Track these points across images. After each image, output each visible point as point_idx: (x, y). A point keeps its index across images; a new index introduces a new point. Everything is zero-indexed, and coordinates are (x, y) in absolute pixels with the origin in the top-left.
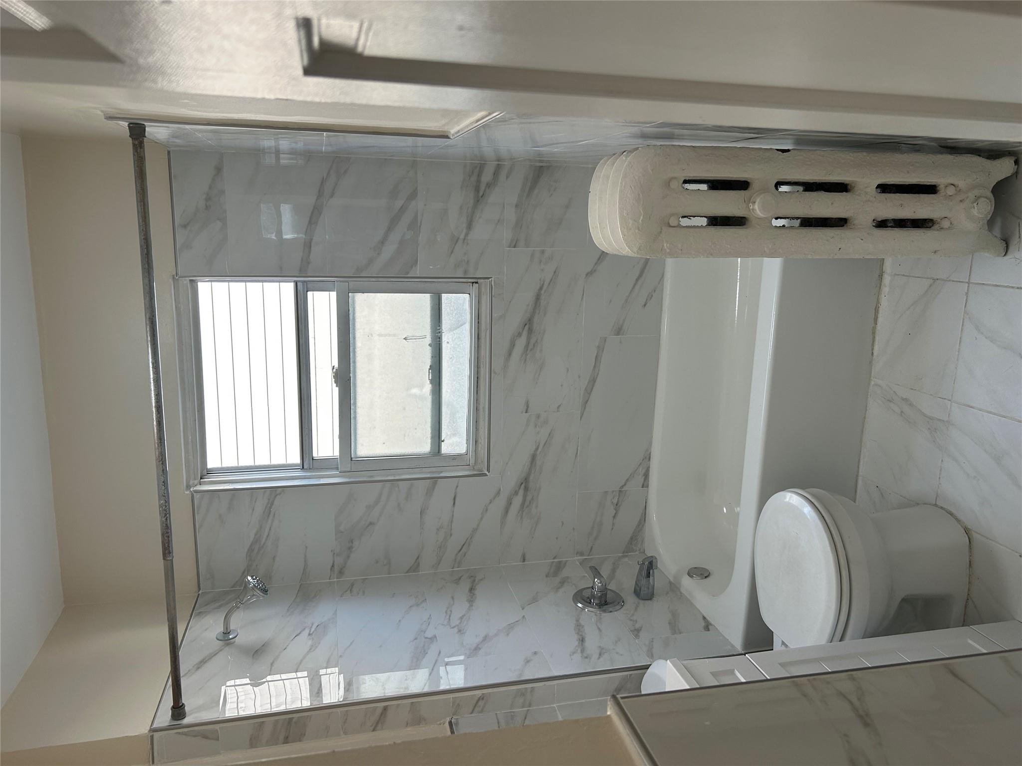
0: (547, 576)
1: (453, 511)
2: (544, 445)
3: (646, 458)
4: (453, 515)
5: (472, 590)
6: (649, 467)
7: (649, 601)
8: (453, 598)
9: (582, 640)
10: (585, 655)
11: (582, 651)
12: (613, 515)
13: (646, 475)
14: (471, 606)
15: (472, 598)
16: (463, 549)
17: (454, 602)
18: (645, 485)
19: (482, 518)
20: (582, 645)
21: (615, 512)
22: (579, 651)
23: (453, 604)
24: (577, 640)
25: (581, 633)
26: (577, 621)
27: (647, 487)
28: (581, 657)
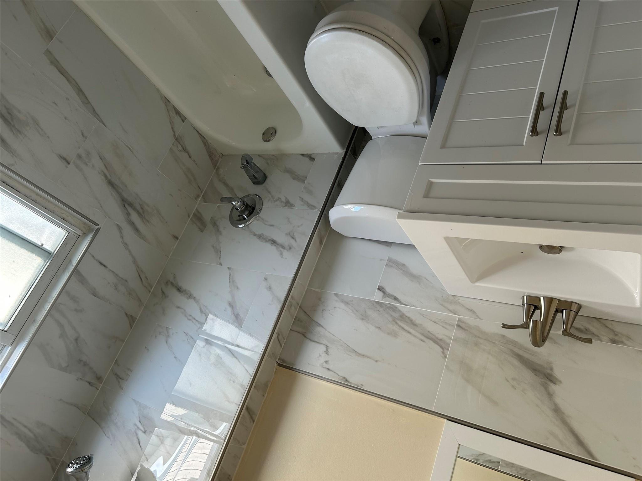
0: (202, 232)
1: (110, 270)
2: (106, 168)
3: (166, 103)
4: (113, 272)
5: (179, 290)
6: (174, 106)
7: (267, 179)
8: (178, 307)
9: (274, 242)
10: (289, 248)
11: (283, 247)
12: (188, 157)
13: (178, 113)
14: (194, 298)
15: (187, 294)
16: (142, 278)
17: (183, 309)
18: (184, 119)
19: (130, 252)
20: (278, 244)
21: (187, 154)
22: (282, 249)
23: (185, 310)
24: (272, 245)
25: (268, 240)
26: (255, 235)
27: (186, 118)
28: (288, 251)
